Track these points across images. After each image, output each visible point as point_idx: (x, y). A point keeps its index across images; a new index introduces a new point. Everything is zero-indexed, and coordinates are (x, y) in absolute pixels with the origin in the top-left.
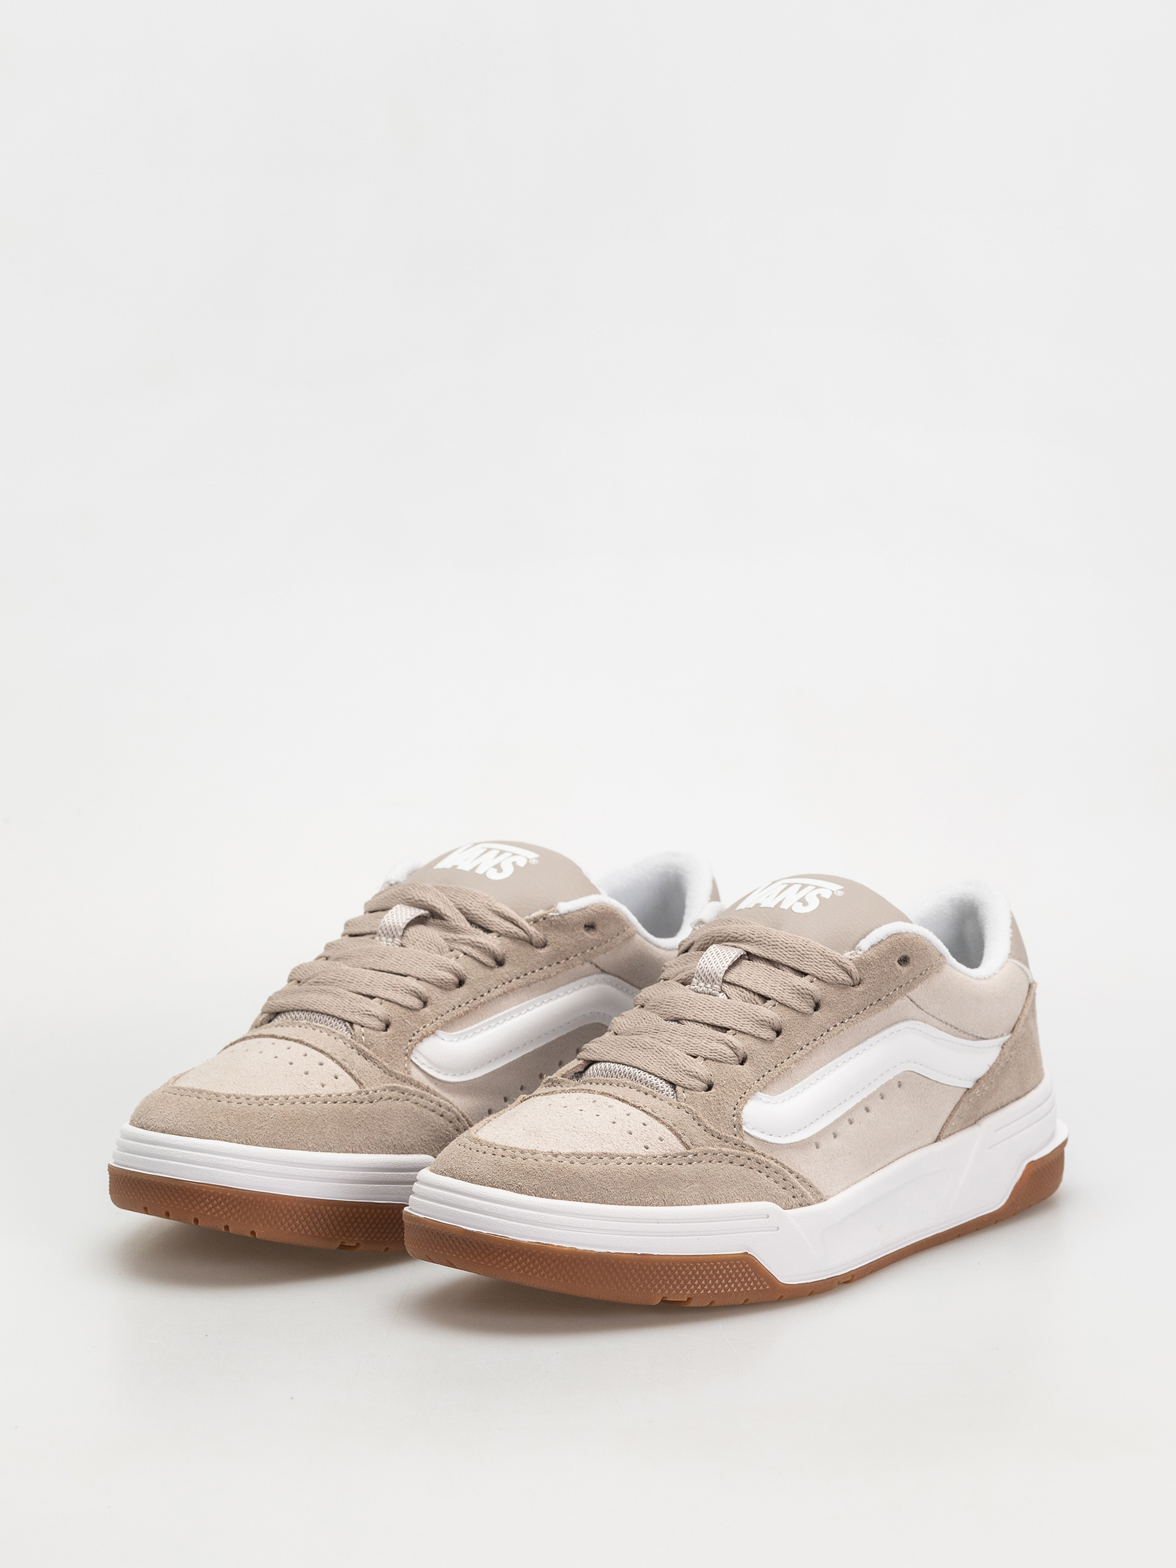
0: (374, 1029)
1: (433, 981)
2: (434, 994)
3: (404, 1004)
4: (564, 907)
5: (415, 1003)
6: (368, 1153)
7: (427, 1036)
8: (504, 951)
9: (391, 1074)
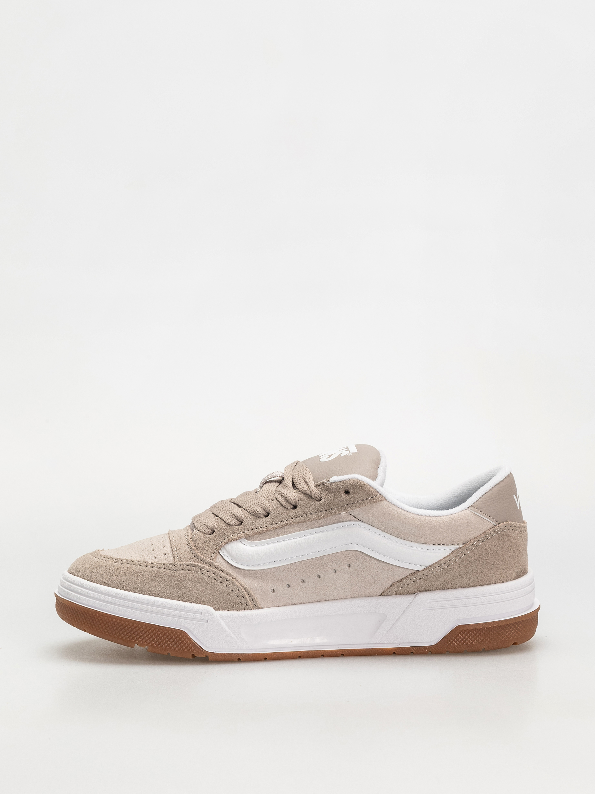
0: (203, 532)
1: (250, 511)
2: (248, 519)
3: (227, 521)
4: (334, 479)
5: (234, 521)
6: (163, 598)
7: (232, 541)
8: (297, 500)
9: (198, 558)
